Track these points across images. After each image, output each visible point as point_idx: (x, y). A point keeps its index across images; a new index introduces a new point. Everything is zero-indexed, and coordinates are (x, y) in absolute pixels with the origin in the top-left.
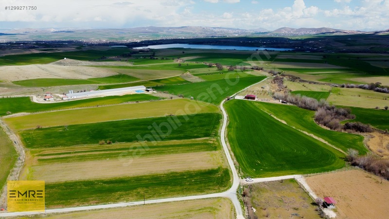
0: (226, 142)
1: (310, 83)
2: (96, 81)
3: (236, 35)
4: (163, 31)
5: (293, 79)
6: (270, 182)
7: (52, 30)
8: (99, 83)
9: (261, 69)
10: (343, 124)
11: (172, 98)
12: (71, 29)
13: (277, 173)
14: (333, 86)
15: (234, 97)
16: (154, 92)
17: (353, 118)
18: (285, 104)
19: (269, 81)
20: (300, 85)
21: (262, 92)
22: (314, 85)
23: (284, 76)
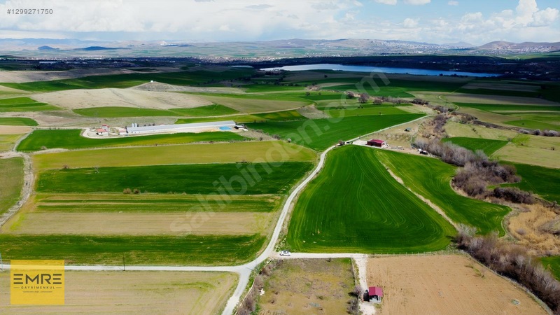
0: (292, 201)
1: (488, 126)
2: (178, 113)
3: (420, 52)
4: (310, 46)
5: (466, 120)
6: (313, 259)
7: (163, 43)
8: (180, 116)
9: (426, 104)
10: (491, 190)
11: (261, 139)
12: (187, 42)
13: (334, 249)
14: (522, 132)
15: (352, 142)
16: (245, 130)
17: (515, 181)
18: (424, 155)
19: (425, 120)
20: (470, 129)
21: (400, 136)
22: (492, 129)
23: (455, 114)
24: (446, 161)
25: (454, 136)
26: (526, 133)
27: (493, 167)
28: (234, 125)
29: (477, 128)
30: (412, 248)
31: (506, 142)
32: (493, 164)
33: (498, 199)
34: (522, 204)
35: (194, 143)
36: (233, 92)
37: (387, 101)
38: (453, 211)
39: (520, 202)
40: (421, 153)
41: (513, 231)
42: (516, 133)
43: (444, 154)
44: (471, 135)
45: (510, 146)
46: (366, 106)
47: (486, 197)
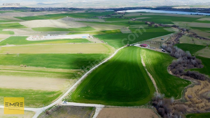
8: (72, 31)
9: (178, 27)
11: (96, 42)
15: (134, 45)
16: (92, 38)
25: (182, 43)
28: (89, 36)
30: (129, 103)
31: (206, 47)
34: (198, 80)
37: (161, 26)
38: (161, 82)
46: (150, 28)
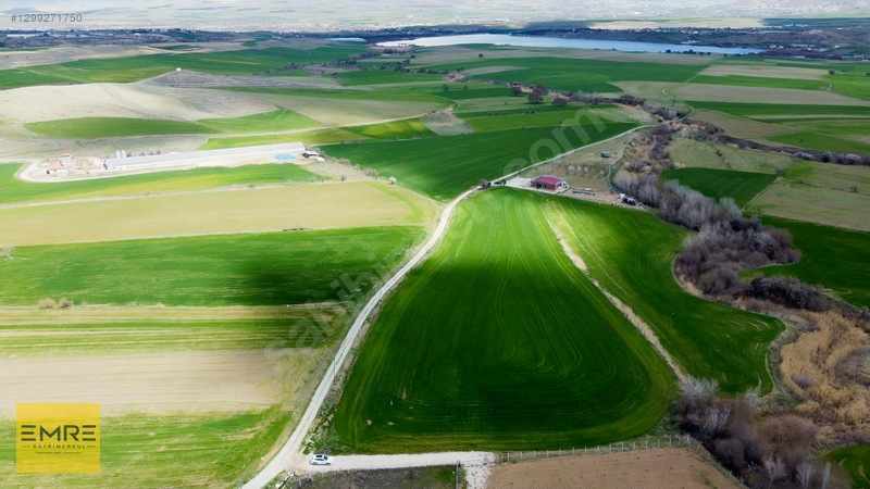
1: (742, 145)
5: (706, 134)
8: (215, 132)
9: (641, 103)
10: (748, 281)
11: (344, 178)
14: (800, 156)
15: (504, 181)
16: (321, 159)
17: (790, 261)
18: (629, 206)
19: (636, 135)
20: (711, 150)
21: (590, 167)
22: (749, 151)
23: (687, 122)
24: (666, 218)
25: (683, 166)
26: (808, 159)
27: (750, 232)
28: (303, 150)
29: (723, 149)
31: (774, 177)
32: (750, 225)
33: (761, 303)
34: (803, 312)
35: (219, 189)
36: (319, 86)
37: (576, 99)
38: (674, 333)
39: (798, 307)
40: (625, 201)
41: (788, 380)
42: (789, 160)
43: (665, 206)
44: (713, 163)
45: (780, 186)
46: (539, 110)
47: (736, 296)
